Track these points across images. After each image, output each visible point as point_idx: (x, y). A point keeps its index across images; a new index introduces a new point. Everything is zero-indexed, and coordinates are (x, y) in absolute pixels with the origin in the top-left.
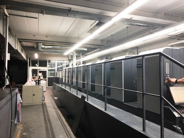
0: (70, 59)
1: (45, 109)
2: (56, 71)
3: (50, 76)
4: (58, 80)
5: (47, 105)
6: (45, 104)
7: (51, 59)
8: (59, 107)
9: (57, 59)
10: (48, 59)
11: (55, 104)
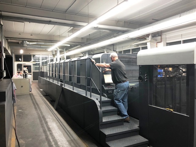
0: (54, 54)
1: (32, 97)
2: (41, 66)
3: (35, 70)
4: (43, 74)
5: (34, 94)
6: (32, 94)
7: (36, 54)
8: (44, 95)
9: (41, 54)
10: (32, 53)
11: (41, 94)
